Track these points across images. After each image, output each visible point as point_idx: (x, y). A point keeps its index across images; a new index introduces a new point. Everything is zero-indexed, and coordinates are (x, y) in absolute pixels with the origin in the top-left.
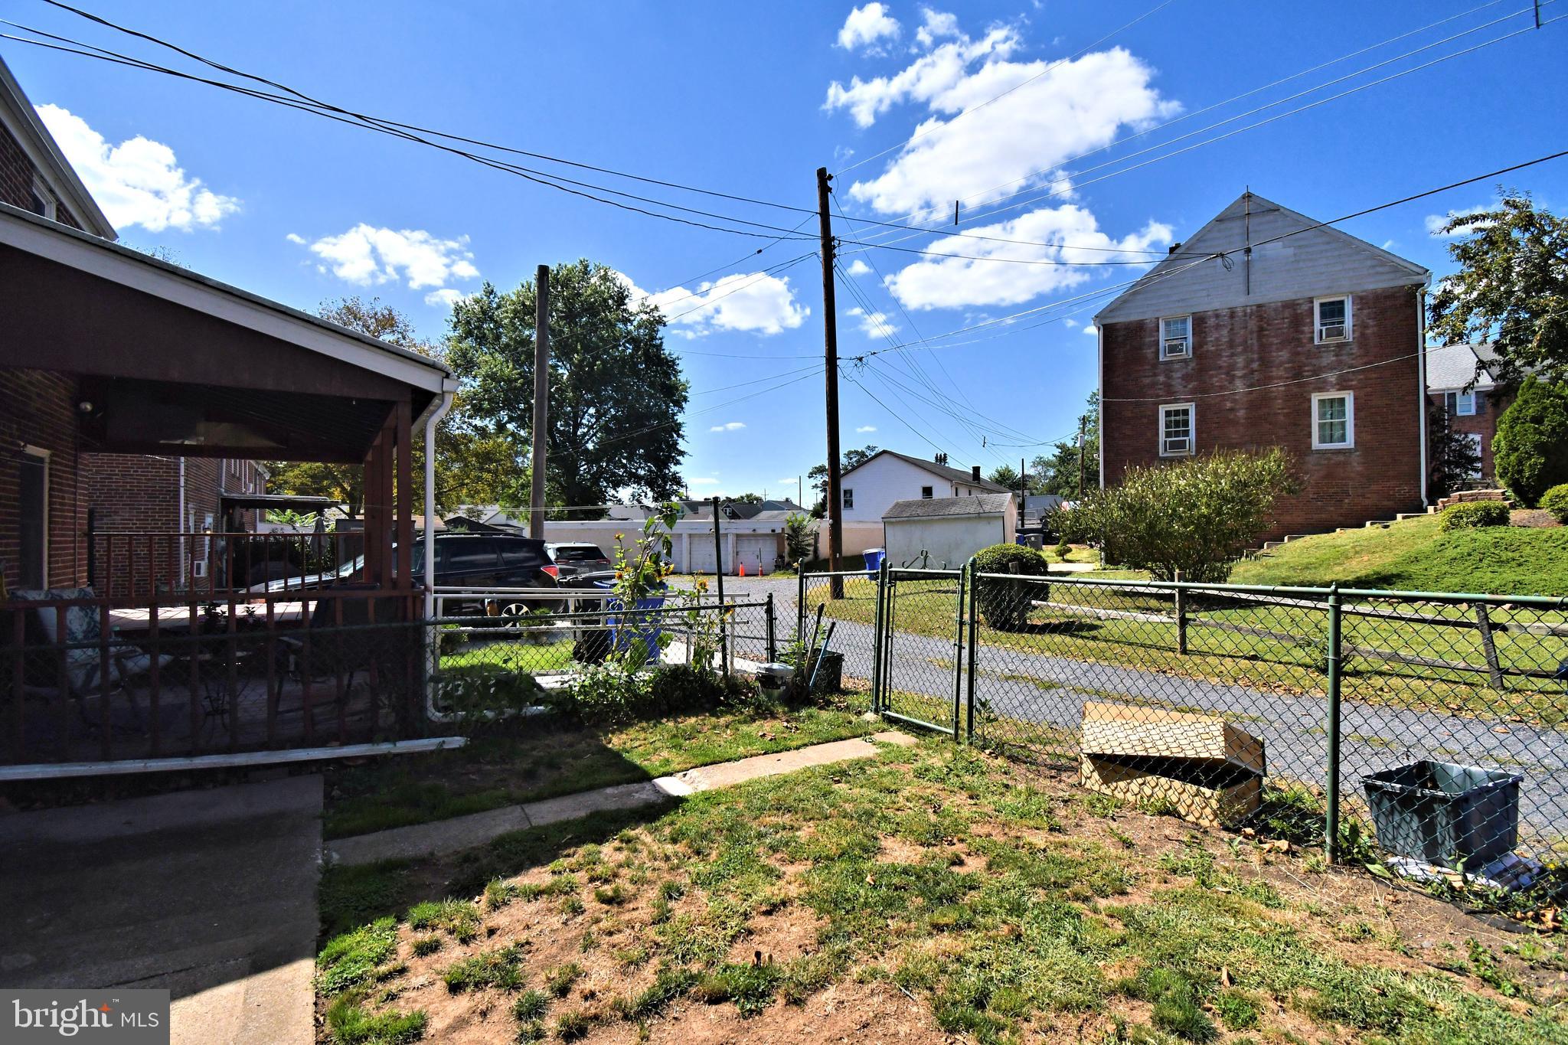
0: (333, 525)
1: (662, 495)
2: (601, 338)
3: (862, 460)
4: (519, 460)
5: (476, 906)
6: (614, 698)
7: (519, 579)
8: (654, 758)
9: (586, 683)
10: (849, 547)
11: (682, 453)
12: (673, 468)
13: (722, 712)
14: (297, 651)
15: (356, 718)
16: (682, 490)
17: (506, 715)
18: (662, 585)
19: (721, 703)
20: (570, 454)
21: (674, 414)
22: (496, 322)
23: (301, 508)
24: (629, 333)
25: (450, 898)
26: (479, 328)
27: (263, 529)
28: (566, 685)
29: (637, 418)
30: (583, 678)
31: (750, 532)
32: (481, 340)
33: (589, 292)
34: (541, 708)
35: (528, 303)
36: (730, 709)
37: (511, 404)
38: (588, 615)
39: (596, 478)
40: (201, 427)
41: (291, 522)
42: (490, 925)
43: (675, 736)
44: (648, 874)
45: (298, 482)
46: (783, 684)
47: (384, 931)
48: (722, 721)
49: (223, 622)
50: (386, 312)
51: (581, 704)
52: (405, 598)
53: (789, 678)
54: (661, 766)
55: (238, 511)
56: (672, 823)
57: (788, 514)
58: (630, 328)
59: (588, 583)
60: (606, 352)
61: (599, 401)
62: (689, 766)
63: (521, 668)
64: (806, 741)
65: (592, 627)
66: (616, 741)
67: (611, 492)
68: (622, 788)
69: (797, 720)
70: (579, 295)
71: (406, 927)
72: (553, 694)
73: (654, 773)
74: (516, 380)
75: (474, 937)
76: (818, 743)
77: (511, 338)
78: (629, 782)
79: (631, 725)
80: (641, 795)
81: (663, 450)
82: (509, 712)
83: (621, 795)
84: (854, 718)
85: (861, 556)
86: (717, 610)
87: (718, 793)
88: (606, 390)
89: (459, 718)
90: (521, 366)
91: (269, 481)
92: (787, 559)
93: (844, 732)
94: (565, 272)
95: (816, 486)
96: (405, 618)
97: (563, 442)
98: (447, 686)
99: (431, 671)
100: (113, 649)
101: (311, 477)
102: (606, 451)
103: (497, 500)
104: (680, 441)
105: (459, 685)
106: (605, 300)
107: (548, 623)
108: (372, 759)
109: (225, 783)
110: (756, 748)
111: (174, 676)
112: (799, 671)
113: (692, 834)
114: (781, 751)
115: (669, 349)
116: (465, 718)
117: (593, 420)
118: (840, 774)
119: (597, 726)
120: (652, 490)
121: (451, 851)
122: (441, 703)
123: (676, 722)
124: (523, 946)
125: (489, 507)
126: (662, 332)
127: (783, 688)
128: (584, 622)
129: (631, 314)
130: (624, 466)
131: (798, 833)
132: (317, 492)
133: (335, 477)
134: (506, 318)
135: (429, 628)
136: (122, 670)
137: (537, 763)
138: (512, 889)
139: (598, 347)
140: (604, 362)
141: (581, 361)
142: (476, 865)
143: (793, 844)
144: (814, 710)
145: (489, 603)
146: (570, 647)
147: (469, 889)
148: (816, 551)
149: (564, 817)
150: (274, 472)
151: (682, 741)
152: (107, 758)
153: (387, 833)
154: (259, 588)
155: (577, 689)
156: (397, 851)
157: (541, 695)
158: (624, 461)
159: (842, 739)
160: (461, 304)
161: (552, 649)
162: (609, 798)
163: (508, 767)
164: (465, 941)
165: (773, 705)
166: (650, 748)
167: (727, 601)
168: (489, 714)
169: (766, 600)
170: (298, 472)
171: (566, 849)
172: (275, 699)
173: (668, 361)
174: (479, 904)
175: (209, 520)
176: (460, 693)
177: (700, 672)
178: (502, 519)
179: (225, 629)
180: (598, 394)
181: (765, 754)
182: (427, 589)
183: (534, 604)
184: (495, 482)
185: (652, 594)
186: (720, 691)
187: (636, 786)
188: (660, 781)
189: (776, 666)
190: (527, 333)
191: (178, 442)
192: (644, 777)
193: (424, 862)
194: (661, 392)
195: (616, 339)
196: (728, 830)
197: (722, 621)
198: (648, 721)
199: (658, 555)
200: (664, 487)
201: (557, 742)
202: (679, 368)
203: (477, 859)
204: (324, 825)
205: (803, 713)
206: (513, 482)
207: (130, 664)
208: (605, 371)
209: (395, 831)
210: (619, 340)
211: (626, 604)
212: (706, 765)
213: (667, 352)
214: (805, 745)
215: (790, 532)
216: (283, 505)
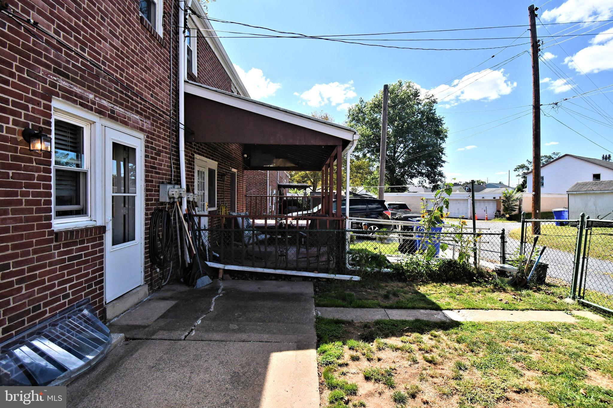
0: (309, 194)
1: (433, 181)
2: (407, 113)
3: (550, 160)
4: (371, 168)
5: (371, 346)
6: (420, 271)
7: (374, 216)
8: (442, 301)
9: (408, 262)
10: (544, 207)
11: (444, 162)
12: (439, 169)
13: (475, 285)
14: (305, 237)
15: (323, 263)
16: (443, 179)
17: (375, 271)
18: (442, 222)
19: (474, 280)
20: (392, 165)
21: (440, 144)
22: (364, 113)
23: (299, 188)
24: (419, 109)
25: (361, 341)
26: (357, 116)
27: (288, 195)
28: (399, 262)
29: (422, 147)
30: (407, 260)
31: (481, 198)
32: (358, 121)
33: (402, 93)
34: (389, 270)
35: (376, 103)
36: (479, 284)
37: (369, 146)
38: (406, 233)
39: (403, 175)
40: (275, 161)
41: (296, 193)
42: (379, 356)
43: (451, 292)
44: (447, 354)
45: (298, 179)
46: (511, 276)
47: (339, 346)
48: (476, 289)
49: (284, 226)
50: (325, 115)
51: (406, 271)
52: (339, 221)
53: (514, 273)
54: (446, 305)
55: (282, 189)
56: (456, 333)
57: (503, 190)
58: (420, 106)
59: (406, 219)
60: (409, 119)
61: (405, 142)
62: (461, 308)
63: (381, 252)
64: (528, 307)
65: (407, 238)
66: (423, 289)
67: (409, 180)
68: (428, 311)
69: (520, 295)
70: (398, 96)
71: (346, 347)
72: (394, 265)
73: (443, 307)
74: (371, 136)
75: (372, 359)
76: (536, 310)
77: (369, 119)
78: (431, 309)
79: (429, 283)
80: (437, 317)
81: (434, 161)
82: (376, 269)
83: (428, 315)
84: (558, 300)
85: (552, 212)
86: (472, 235)
87: (479, 324)
88: (408, 136)
89: (357, 269)
90: (373, 130)
91: (290, 179)
92: (502, 213)
93: (552, 307)
94: (392, 87)
95: (519, 175)
96: (339, 229)
97: (389, 160)
98: (353, 256)
99: (348, 249)
100: (255, 232)
101: (302, 177)
102: (408, 163)
103: (362, 185)
104: (443, 156)
105: (357, 256)
106: (409, 96)
107: (386, 234)
108: (328, 279)
109: (284, 280)
110: (497, 305)
111: (271, 242)
112: (521, 271)
113: (468, 341)
114: (512, 310)
115: (438, 114)
116: (359, 269)
117: (402, 150)
118: (553, 329)
119: (412, 281)
120: (429, 179)
121: (359, 321)
122: (351, 262)
123: (451, 285)
124: (393, 370)
125: (359, 188)
126: (435, 106)
127: (510, 278)
128: (404, 235)
129: (420, 100)
130: (416, 169)
131: (530, 355)
132: (304, 182)
133: (309, 177)
134: (367, 111)
135: (347, 233)
136: (257, 238)
137: (388, 292)
138: (386, 344)
139: (405, 118)
140: (408, 124)
141: (398, 124)
142: (370, 329)
143: (529, 360)
144: (530, 292)
145: (364, 225)
146: (397, 245)
147: (369, 338)
148: (520, 209)
149: (403, 318)
150: (291, 176)
151: (455, 295)
152: (253, 266)
153: (336, 308)
154: (290, 215)
155: (404, 264)
156: (340, 316)
157: (389, 264)
158: (416, 167)
159: (551, 310)
160: (351, 108)
161: (390, 246)
162: (423, 315)
163: (377, 292)
164: (369, 360)
165: (504, 285)
166: (439, 296)
167: (477, 231)
168: (369, 269)
169: (501, 232)
170: (298, 175)
171: (406, 332)
172: (298, 252)
173: (438, 120)
174: (373, 346)
175: (275, 192)
176: (358, 259)
177: (463, 264)
178: (364, 192)
179: (285, 228)
180: (405, 138)
181: (503, 309)
182: (346, 218)
183: (381, 226)
184: (362, 177)
185: (437, 226)
186: (474, 275)
187: (435, 312)
188: (447, 312)
189: (506, 266)
190: (375, 115)
191: (269, 166)
192: (438, 308)
193: (350, 323)
194: (434, 134)
195: (414, 113)
196: (487, 344)
197: (475, 241)
198: (437, 283)
199: (442, 208)
200: (434, 178)
201: (395, 285)
202: (443, 122)
203: (369, 327)
204: (315, 301)
205: (524, 292)
206: (369, 177)
207: (259, 237)
208: (408, 128)
209: (338, 308)
210: (415, 113)
211: (426, 229)
212: (470, 309)
213: (437, 115)
214: (528, 309)
215: (504, 199)
216: (294, 187)
